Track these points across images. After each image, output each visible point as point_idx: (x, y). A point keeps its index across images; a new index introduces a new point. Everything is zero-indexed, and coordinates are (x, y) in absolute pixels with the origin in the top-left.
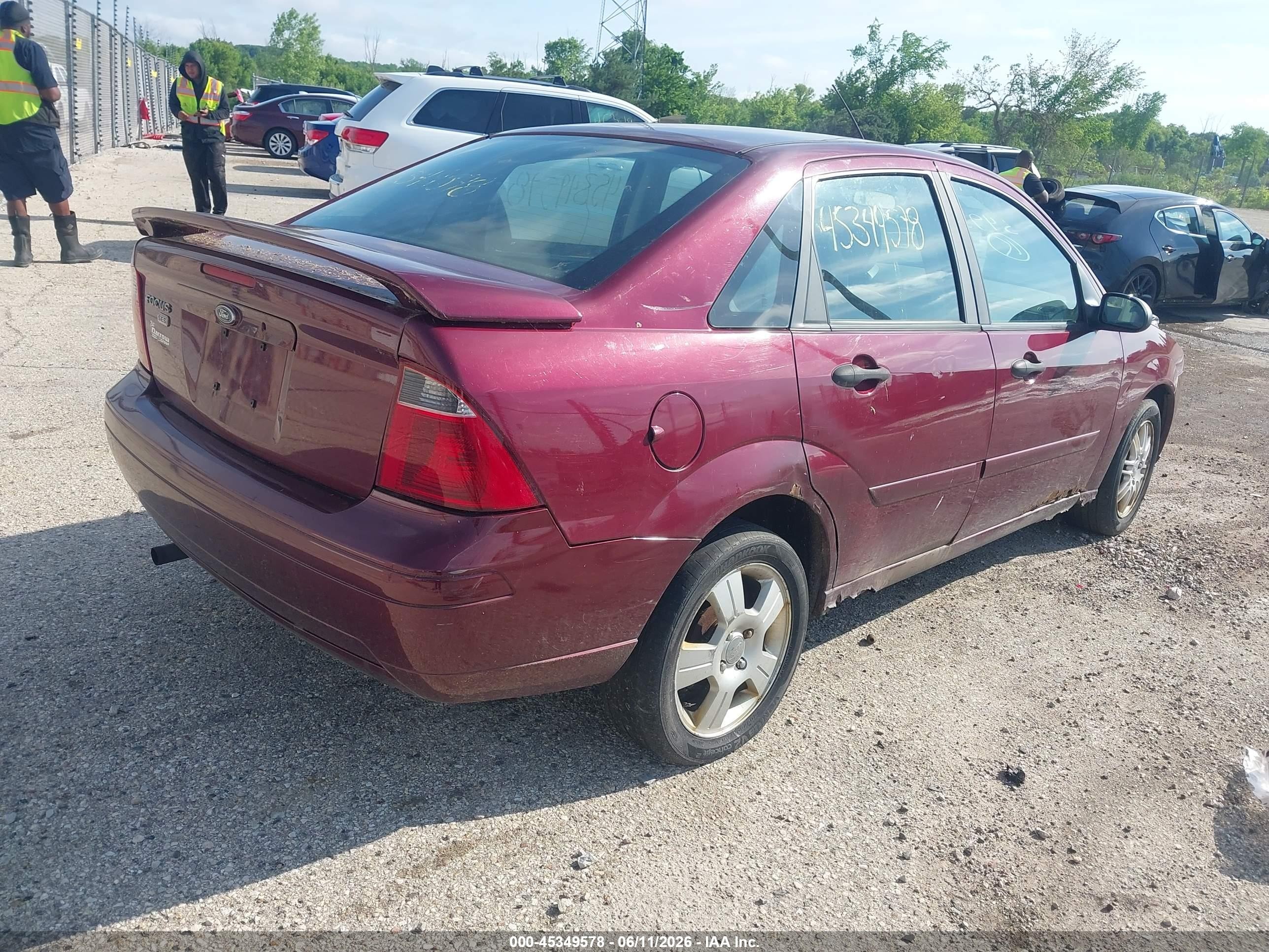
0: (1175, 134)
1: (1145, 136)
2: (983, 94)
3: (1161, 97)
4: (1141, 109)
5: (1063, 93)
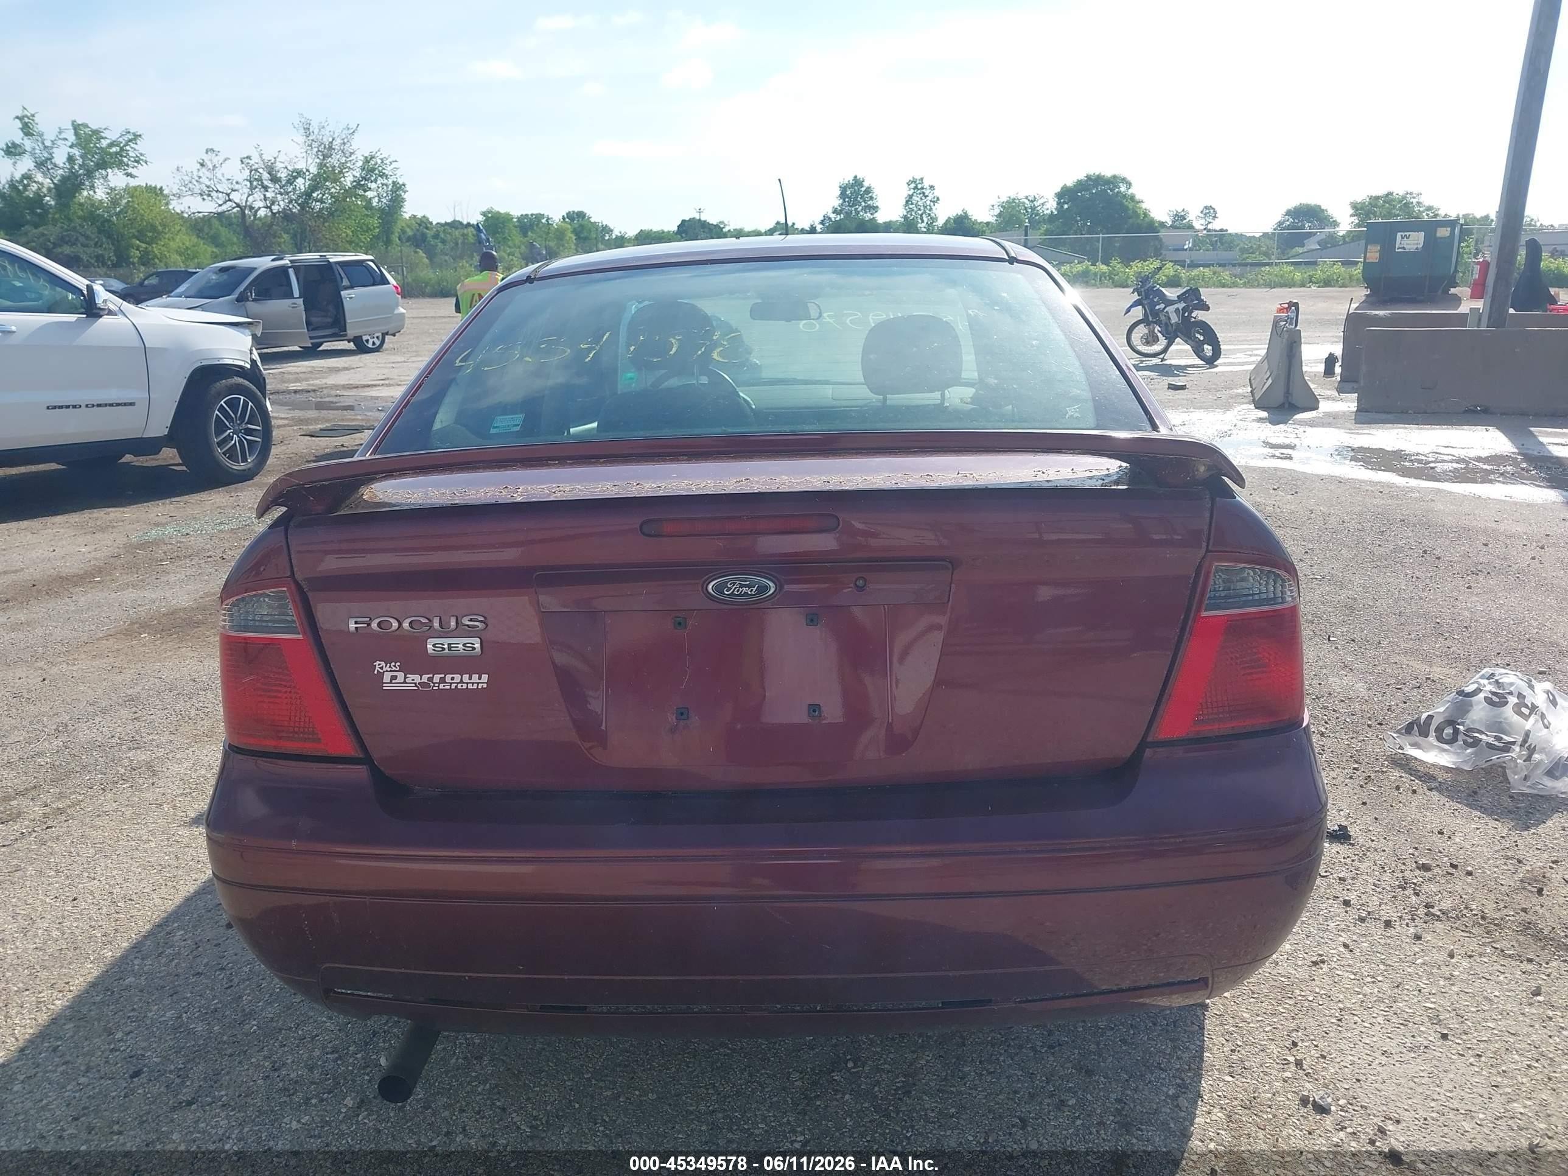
0: (420, 225)
1: (397, 230)
2: (220, 195)
3: (400, 187)
4: (384, 201)
5: (313, 188)
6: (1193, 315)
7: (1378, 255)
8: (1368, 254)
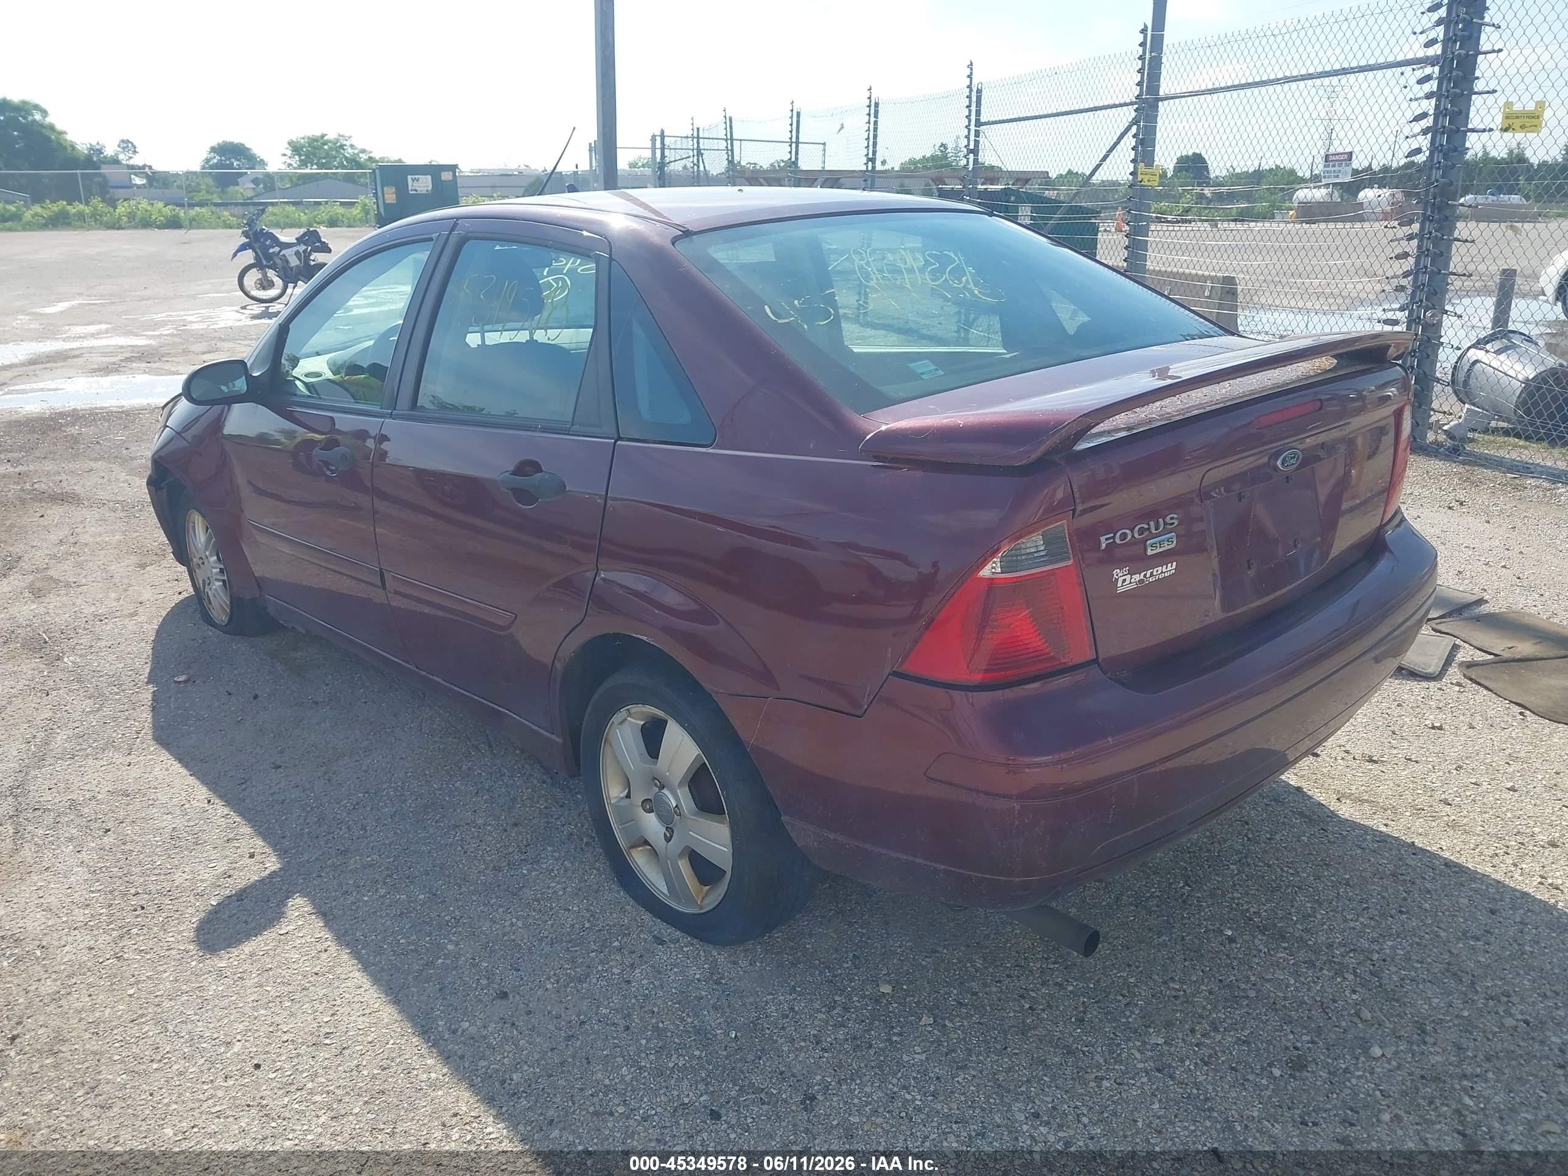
6: (312, 258)
7: (394, 196)
8: (386, 196)
